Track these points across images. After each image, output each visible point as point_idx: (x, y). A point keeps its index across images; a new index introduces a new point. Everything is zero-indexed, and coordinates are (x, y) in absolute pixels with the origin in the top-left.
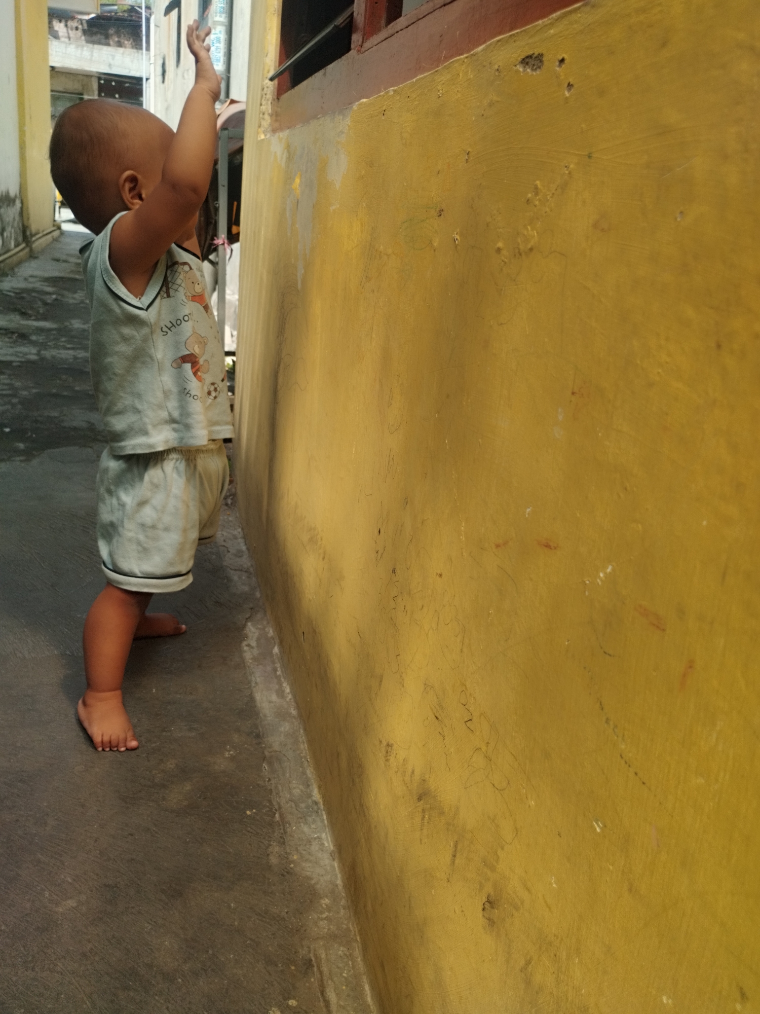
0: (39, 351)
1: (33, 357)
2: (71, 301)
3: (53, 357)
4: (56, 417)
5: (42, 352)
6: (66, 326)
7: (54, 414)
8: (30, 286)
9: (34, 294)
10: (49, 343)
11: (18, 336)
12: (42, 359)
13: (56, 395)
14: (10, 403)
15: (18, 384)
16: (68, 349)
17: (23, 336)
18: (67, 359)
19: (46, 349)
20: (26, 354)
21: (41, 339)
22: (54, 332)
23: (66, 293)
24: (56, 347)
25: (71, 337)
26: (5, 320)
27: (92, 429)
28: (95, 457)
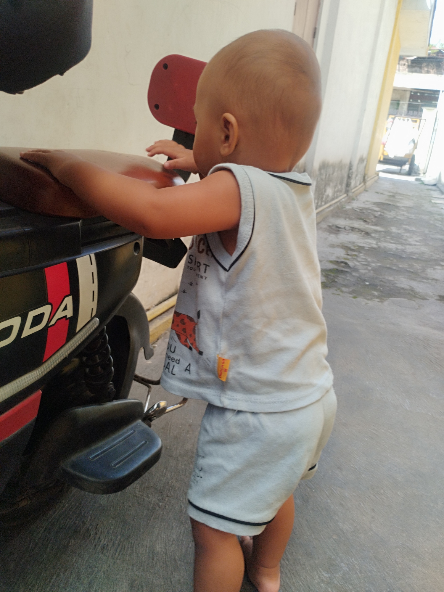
0: (377, 244)
1: (375, 246)
2: (389, 217)
3: (385, 247)
4: (392, 281)
5: (379, 244)
6: (389, 230)
7: (391, 278)
8: (367, 206)
9: (369, 211)
10: (381, 239)
11: (365, 233)
12: (379, 247)
13: (390, 268)
14: (367, 269)
15: (369, 259)
16: (392, 243)
17: (367, 234)
18: (392, 249)
19: (380, 242)
20: (371, 244)
21: (376, 236)
22: (383, 233)
23: (385, 211)
24: (385, 241)
25: (393, 237)
26: (357, 224)
27: (412, 290)
28: (417, 307)
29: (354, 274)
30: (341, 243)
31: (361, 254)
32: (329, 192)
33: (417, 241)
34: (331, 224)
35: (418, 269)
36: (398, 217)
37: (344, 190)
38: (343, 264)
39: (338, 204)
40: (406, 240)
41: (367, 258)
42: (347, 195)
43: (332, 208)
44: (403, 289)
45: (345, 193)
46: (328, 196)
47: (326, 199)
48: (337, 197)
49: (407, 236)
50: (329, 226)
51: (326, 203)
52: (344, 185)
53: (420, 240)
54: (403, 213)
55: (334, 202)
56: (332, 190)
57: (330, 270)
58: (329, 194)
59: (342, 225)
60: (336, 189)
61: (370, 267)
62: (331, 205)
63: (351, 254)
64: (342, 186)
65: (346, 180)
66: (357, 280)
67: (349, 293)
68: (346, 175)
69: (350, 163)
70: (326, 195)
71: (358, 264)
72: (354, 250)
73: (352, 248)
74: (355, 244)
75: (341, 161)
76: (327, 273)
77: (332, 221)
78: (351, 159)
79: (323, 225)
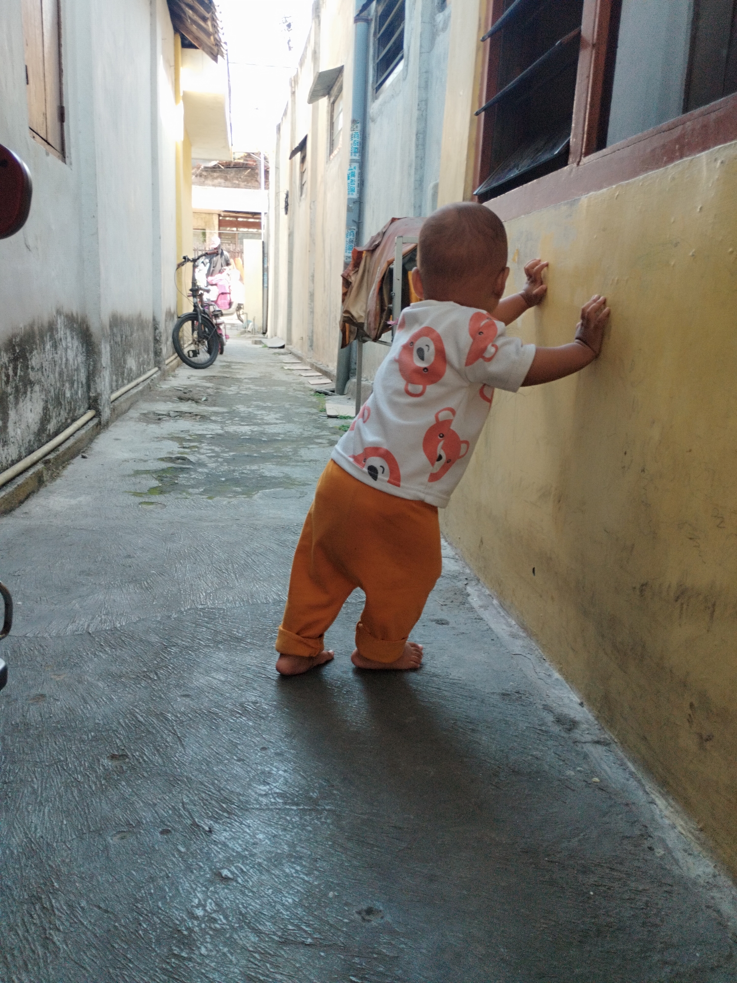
0: (222, 428)
1: (220, 432)
2: (230, 393)
3: (235, 431)
4: (256, 470)
6: (234, 410)
7: (255, 467)
8: (193, 383)
9: (198, 389)
10: (227, 422)
11: (201, 418)
12: (227, 433)
13: (250, 456)
14: (217, 461)
15: (217, 449)
16: (243, 425)
17: (204, 418)
19: (226, 426)
20: (213, 429)
21: (219, 419)
22: (227, 414)
23: (224, 387)
24: (233, 424)
25: (242, 417)
26: (185, 407)
27: (288, 477)
28: (299, 495)
29: (200, 470)
30: (169, 434)
31: (203, 445)
32: (131, 363)
33: (277, 419)
34: (145, 412)
35: (288, 452)
36: (243, 392)
37: (152, 362)
38: (180, 461)
39: (148, 381)
40: (262, 419)
41: (213, 447)
42: (160, 368)
43: (140, 388)
44: (274, 478)
45: (155, 366)
46: (131, 369)
47: (129, 375)
48: (144, 373)
49: (261, 414)
50: (144, 414)
51: (129, 382)
52: (152, 355)
53: (280, 416)
54: (248, 386)
55: (141, 379)
56: (135, 361)
57: (163, 470)
58: (132, 367)
59: (163, 411)
60: (141, 360)
61: (221, 458)
62: (138, 384)
63: (187, 446)
64: (148, 355)
65: (153, 345)
66: (207, 477)
67: (201, 494)
68: (151, 338)
69: (154, 319)
70: (127, 369)
71: (202, 457)
72: (189, 440)
73: (188, 438)
74: (191, 432)
75: (140, 315)
76: (160, 475)
77: (146, 407)
78: (154, 313)
79: (134, 413)
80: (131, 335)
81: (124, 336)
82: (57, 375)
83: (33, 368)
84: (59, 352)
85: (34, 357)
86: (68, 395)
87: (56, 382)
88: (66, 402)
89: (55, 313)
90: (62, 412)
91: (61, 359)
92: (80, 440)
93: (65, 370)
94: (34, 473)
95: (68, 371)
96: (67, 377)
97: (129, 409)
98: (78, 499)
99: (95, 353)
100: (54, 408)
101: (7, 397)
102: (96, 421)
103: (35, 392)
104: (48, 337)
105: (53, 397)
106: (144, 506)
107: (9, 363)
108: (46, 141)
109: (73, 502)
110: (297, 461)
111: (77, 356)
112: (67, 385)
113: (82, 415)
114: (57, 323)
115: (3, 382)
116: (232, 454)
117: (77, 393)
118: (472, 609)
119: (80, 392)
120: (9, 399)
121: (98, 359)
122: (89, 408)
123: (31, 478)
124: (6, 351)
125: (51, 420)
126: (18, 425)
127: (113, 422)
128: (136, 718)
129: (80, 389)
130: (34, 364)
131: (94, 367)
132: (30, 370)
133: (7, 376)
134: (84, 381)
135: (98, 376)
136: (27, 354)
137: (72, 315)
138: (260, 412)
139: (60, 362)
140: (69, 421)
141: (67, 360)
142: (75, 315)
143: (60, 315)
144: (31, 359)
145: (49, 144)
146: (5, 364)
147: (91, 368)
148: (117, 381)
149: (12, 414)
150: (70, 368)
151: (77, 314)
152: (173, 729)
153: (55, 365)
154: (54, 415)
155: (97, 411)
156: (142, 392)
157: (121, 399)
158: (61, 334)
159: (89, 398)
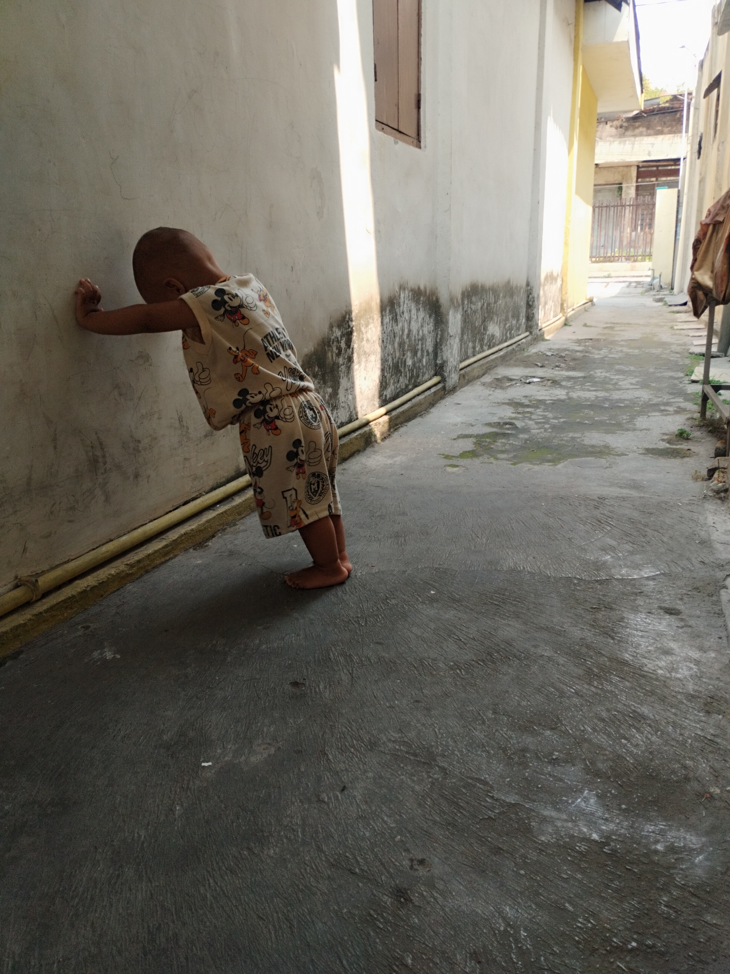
0: (567, 393)
1: (563, 397)
2: (597, 357)
3: (579, 397)
5: (570, 394)
6: (591, 375)
7: (577, 435)
8: (564, 347)
9: (566, 352)
10: (576, 387)
11: (552, 383)
12: (570, 398)
13: (580, 423)
14: (543, 427)
15: (550, 415)
16: (592, 391)
17: (555, 383)
18: (590, 398)
19: (572, 392)
20: (558, 395)
21: (569, 384)
22: (580, 379)
23: (593, 350)
24: (583, 390)
25: (596, 382)
27: (607, 447)
28: (607, 465)
29: (521, 436)
30: (509, 400)
31: (538, 410)
32: (494, 329)
33: (632, 384)
34: (499, 377)
35: (623, 420)
36: (612, 356)
37: (523, 327)
38: (507, 426)
39: (514, 346)
40: (615, 384)
41: (547, 413)
42: (531, 333)
43: (501, 353)
44: (593, 446)
45: (526, 331)
46: (493, 336)
47: (490, 341)
48: (511, 338)
49: (618, 379)
50: (497, 379)
51: (490, 347)
52: (523, 321)
53: (637, 382)
54: (620, 349)
55: (506, 344)
56: (500, 328)
57: (484, 436)
58: (495, 333)
59: (517, 376)
60: (508, 325)
61: (549, 424)
62: (501, 350)
63: (522, 412)
64: (518, 320)
65: (524, 310)
66: (526, 443)
67: (508, 460)
68: (523, 304)
69: (528, 284)
70: (489, 335)
71: (531, 422)
72: (528, 406)
73: (526, 404)
74: (533, 398)
75: (509, 282)
76: (480, 439)
77: (503, 371)
78: (528, 278)
79: (487, 379)
80: (495, 302)
81: (485, 304)
82: (396, 345)
83: (368, 340)
84: (400, 325)
85: (369, 330)
86: (409, 362)
87: (394, 351)
88: (407, 370)
89: (397, 289)
90: (401, 380)
91: (403, 331)
92: (420, 404)
93: (407, 341)
94: (360, 434)
95: (409, 341)
96: (408, 346)
97: (484, 375)
98: (394, 459)
99: (442, 322)
100: (391, 376)
101: (338, 367)
102: (440, 386)
103: (370, 361)
104: (388, 311)
105: (391, 365)
106: (449, 469)
107: (341, 337)
108: (398, 130)
109: (390, 461)
110: (628, 430)
111: (422, 326)
112: (409, 354)
113: (426, 381)
114: (400, 298)
115: (334, 354)
116: (562, 420)
117: (420, 361)
118: (718, 602)
119: (424, 360)
120: (340, 369)
121: (445, 329)
122: (436, 375)
123: (356, 438)
124: (339, 326)
125: (388, 386)
126: (349, 391)
127: (460, 388)
128: (329, 655)
129: (425, 357)
130: (369, 336)
131: (442, 336)
132: (365, 342)
133: (339, 349)
134: (431, 349)
135: (444, 345)
136: (363, 329)
137: (419, 288)
138: (617, 377)
139: (401, 333)
140: (410, 387)
141: (410, 331)
142: (422, 288)
143: (404, 289)
144: (366, 333)
145: (400, 132)
146: (338, 338)
147: (439, 336)
148: (474, 348)
149: (343, 382)
150: (413, 339)
151: (425, 288)
152: (352, 670)
153: (395, 337)
154: (392, 381)
155: (442, 378)
156: (503, 358)
157: (476, 365)
158: (404, 308)
159: (436, 365)
